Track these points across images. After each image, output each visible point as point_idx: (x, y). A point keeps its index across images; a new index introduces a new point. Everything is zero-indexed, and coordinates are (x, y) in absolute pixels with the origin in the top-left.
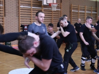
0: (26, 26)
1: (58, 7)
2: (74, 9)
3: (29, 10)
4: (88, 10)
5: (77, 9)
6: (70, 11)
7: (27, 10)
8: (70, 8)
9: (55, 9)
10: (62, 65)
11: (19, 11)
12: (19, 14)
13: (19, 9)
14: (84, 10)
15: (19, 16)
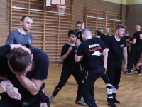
1: (66, 11)
2: (89, 14)
3: (25, 13)
4: (109, 17)
5: (95, 15)
6: (84, 17)
7: (23, 13)
8: (85, 12)
9: (63, 14)
11: (10, 14)
12: (10, 18)
13: (10, 11)
14: (104, 16)
15: (10, 22)
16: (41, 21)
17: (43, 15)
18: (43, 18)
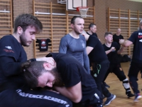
0: (44, 40)
1: (89, 13)
2: (112, 14)
3: (48, 17)
4: (133, 16)
5: (117, 15)
6: (107, 18)
9: (86, 16)
10: (96, 95)
14: (127, 16)
16: (64, 25)
17: (65, 18)
18: (66, 21)
